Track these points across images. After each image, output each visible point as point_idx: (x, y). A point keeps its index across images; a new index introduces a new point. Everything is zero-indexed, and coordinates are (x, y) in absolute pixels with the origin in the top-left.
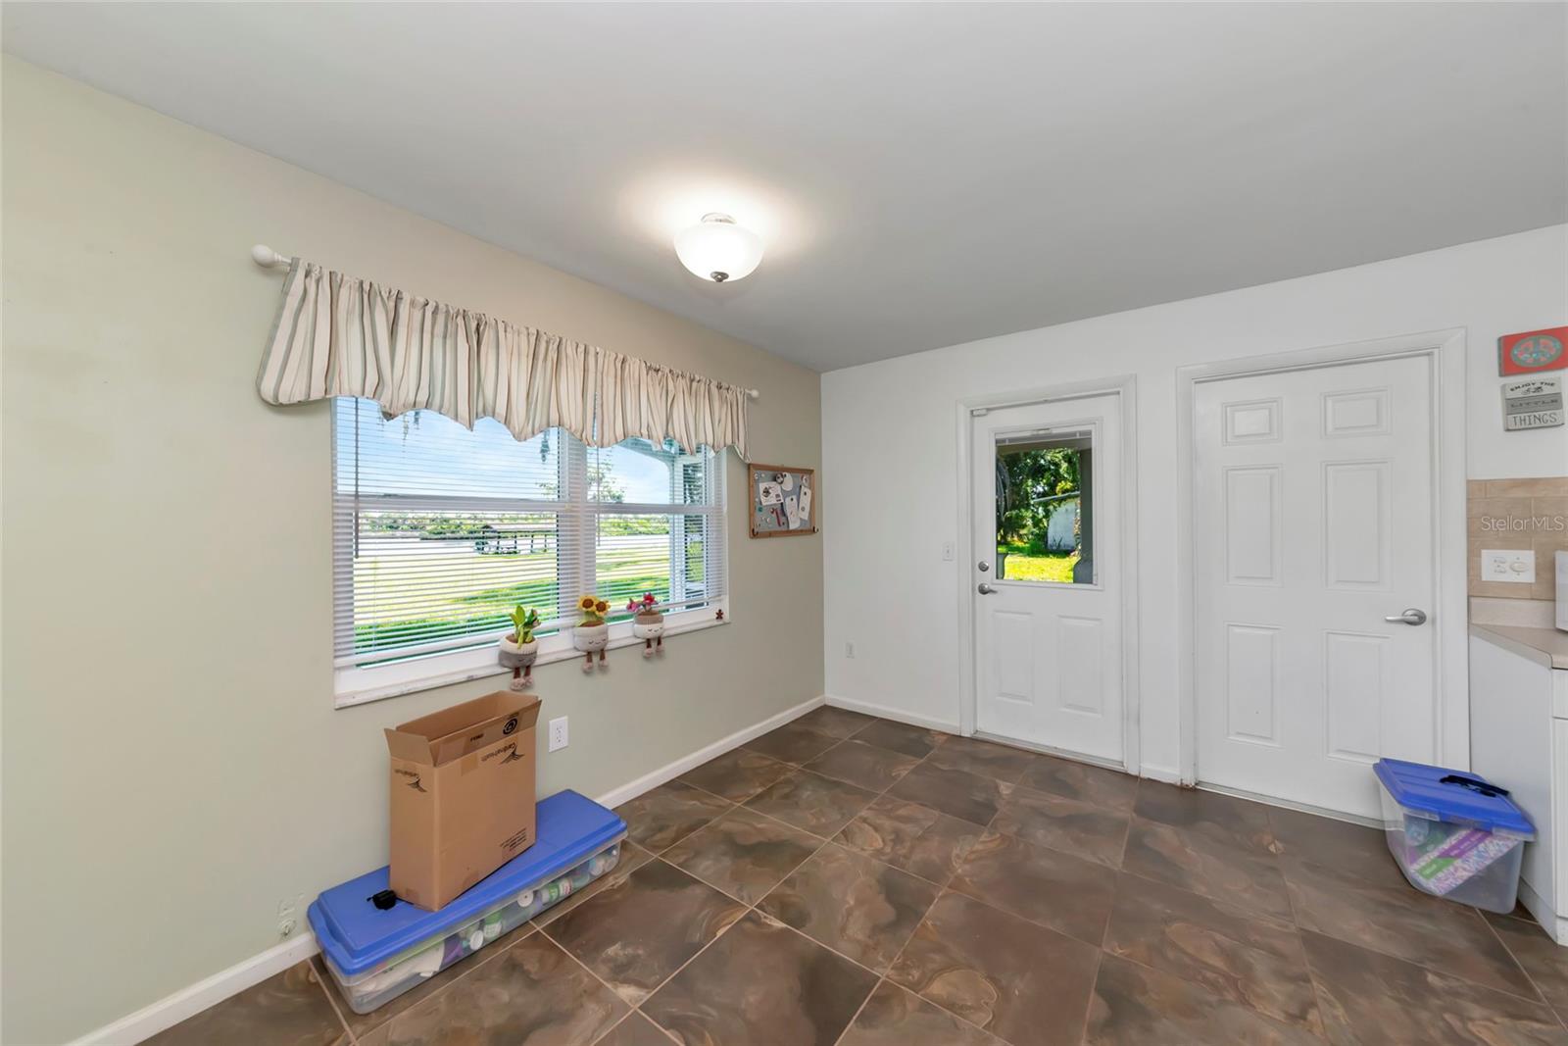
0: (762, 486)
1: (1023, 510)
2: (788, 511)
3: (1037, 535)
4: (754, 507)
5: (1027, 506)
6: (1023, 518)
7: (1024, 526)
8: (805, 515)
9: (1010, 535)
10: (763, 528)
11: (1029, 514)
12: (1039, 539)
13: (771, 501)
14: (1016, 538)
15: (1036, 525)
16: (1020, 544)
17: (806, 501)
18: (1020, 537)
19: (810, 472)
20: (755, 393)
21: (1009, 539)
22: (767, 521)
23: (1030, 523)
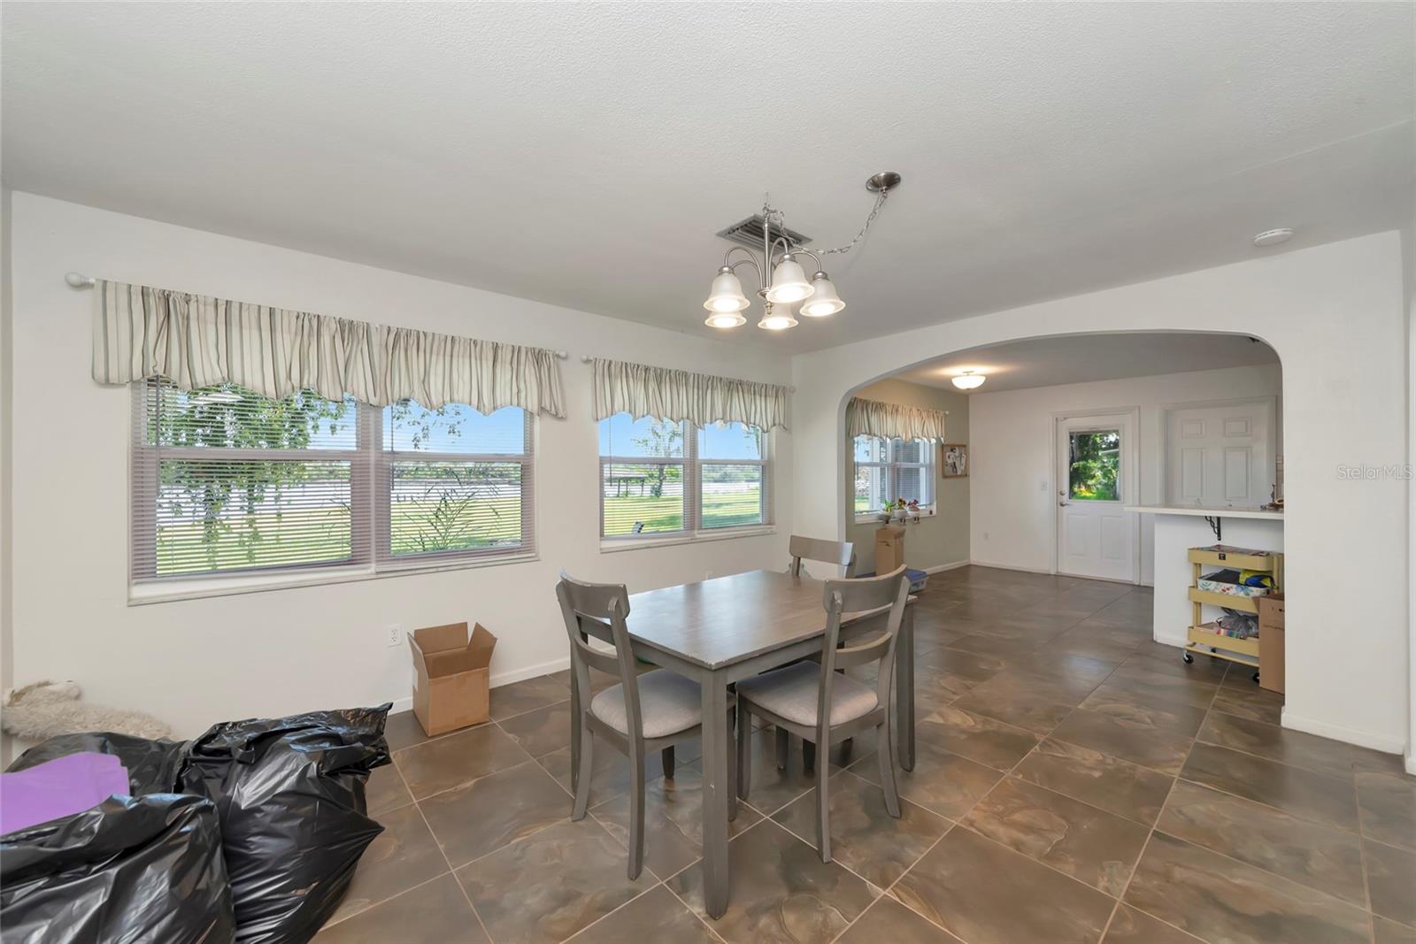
0: (947, 454)
1: (1090, 461)
2: (957, 465)
3: (1106, 485)
4: (944, 463)
5: (1095, 458)
6: (1090, 468)
7: (1093, 477)
8: (963, 468)
9: (1077, 486)
10: (947, 474)
11: (1098, 465)
12: (1108, 489)
13: (950, 461)
14: (1083, 489)
15: (1105, 475)
16: (1088, 494)
17: (963, 461)
18: (1088, 487)
19: (965, 446)
20: (947, 413)
21: (1076, 489)
22: (949, 470)
23: (1099, 474)
